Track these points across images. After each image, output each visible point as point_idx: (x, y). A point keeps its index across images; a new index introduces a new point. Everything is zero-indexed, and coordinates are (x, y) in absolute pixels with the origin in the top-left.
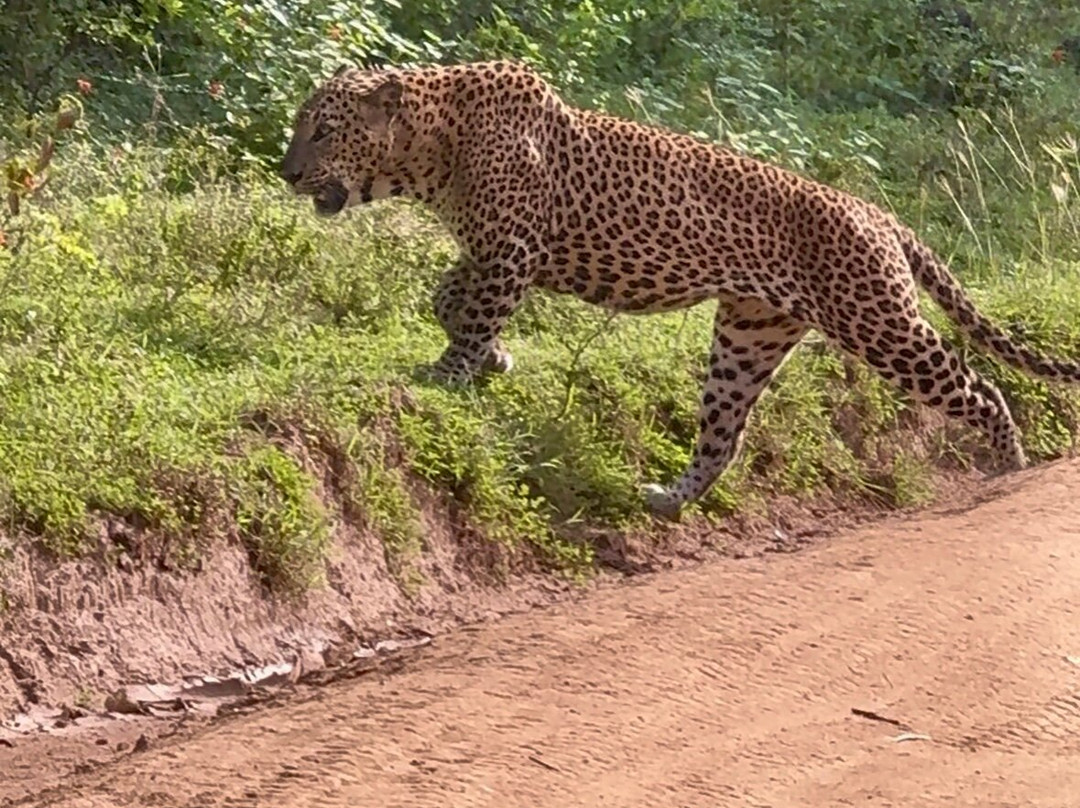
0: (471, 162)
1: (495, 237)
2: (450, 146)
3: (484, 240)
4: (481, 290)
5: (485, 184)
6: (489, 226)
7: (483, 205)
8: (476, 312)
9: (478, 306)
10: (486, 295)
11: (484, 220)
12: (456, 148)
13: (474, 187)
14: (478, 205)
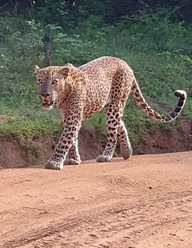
0: (74, 97)
1: (75, 118)
2: (71, 91)
3: (71, 118)
4: (68, 134)
5: (77, 103)
6: (74, 115)
7: (74, 109)
8: (66, 142)
9: (67, 140)
10: (69, 136)
11: (73, 113)
12: (72, 92)
13: (73, 103)
14: (73, 108)
